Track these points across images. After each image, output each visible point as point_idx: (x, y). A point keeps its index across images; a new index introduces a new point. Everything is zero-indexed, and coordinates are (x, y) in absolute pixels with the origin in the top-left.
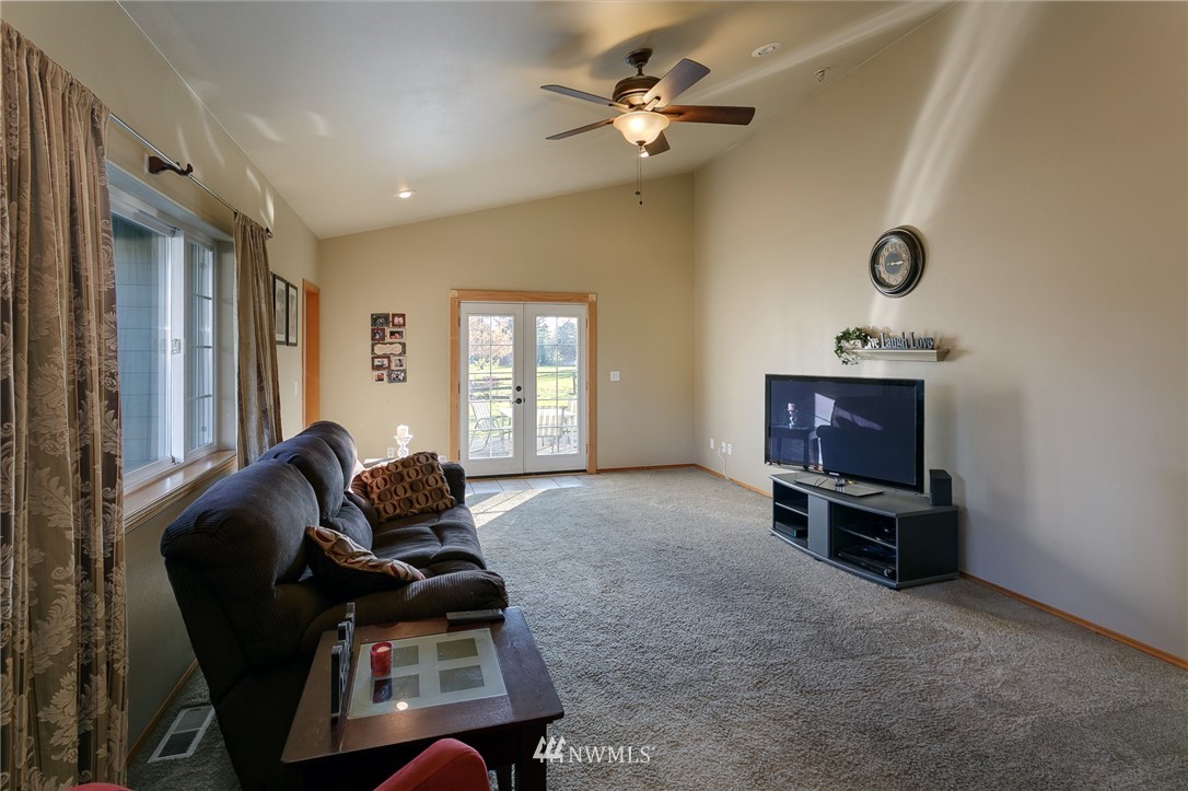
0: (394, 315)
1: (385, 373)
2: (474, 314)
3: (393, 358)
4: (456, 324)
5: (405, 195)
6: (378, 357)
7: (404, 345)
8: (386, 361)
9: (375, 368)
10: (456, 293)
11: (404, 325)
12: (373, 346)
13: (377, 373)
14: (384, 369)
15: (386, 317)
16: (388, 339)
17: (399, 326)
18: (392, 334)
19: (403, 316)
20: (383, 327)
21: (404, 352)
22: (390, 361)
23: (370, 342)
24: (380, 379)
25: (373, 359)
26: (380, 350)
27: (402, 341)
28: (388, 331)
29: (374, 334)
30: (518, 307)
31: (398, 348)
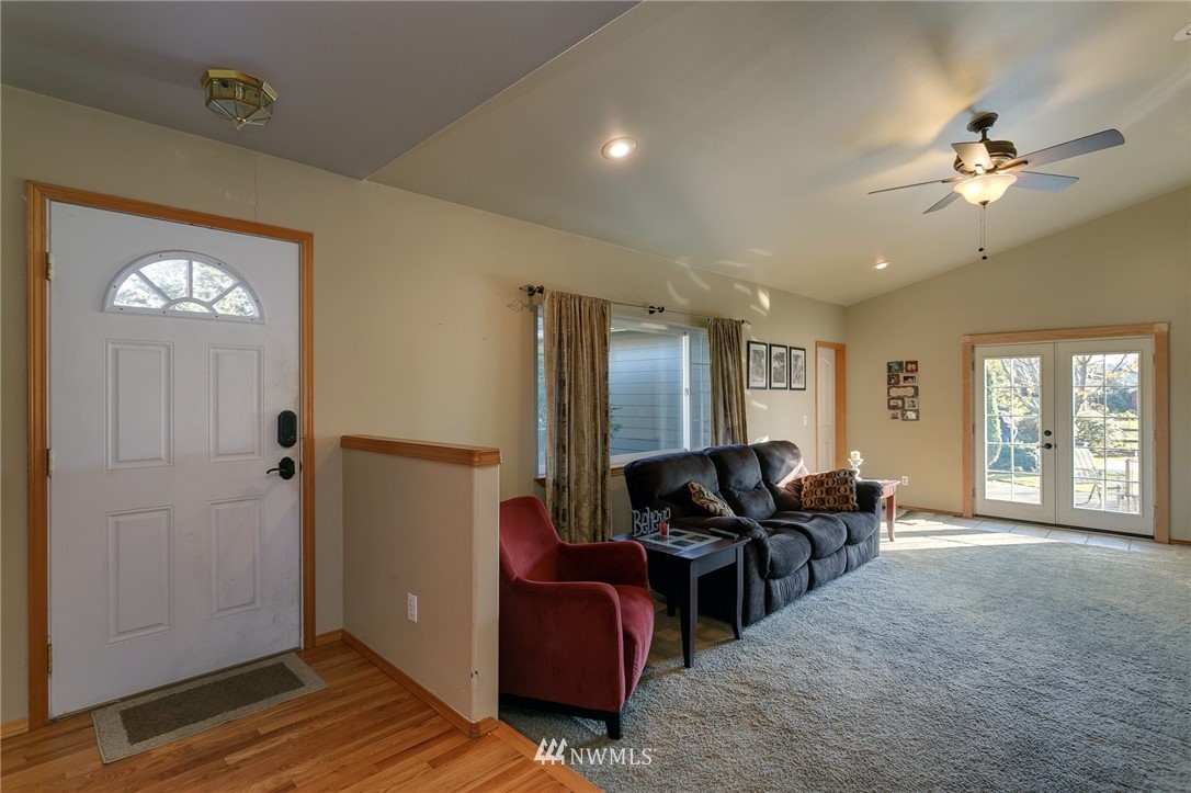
0: (907, 363)
1: (899, 412)
2: (989, 357)
3: (906, 399)
4: (970, 368)
5: (882, 266)
6: (894, 398)
7: (916, 388)
8: (900, 402)
9: (891, 408)
10: (968, 339)
11: (917, 370)
12: (889, 389)
13: (892, 412)
14: (899, 409)
15: (900, 364)
16: (902, 383)
17: (912, 371)
18: (906, 378)
19: (915, 363)
20: (900, 373)
21: (916, 394)
22: (903, 402)
23: (887, 386)
24: (895, 417)
25: (889, 400)
26: (895, 392)
27: (914, 384)
28: (902, 376)
29: (889, 379)
30: (1047, 347)
31: (911, 391)
